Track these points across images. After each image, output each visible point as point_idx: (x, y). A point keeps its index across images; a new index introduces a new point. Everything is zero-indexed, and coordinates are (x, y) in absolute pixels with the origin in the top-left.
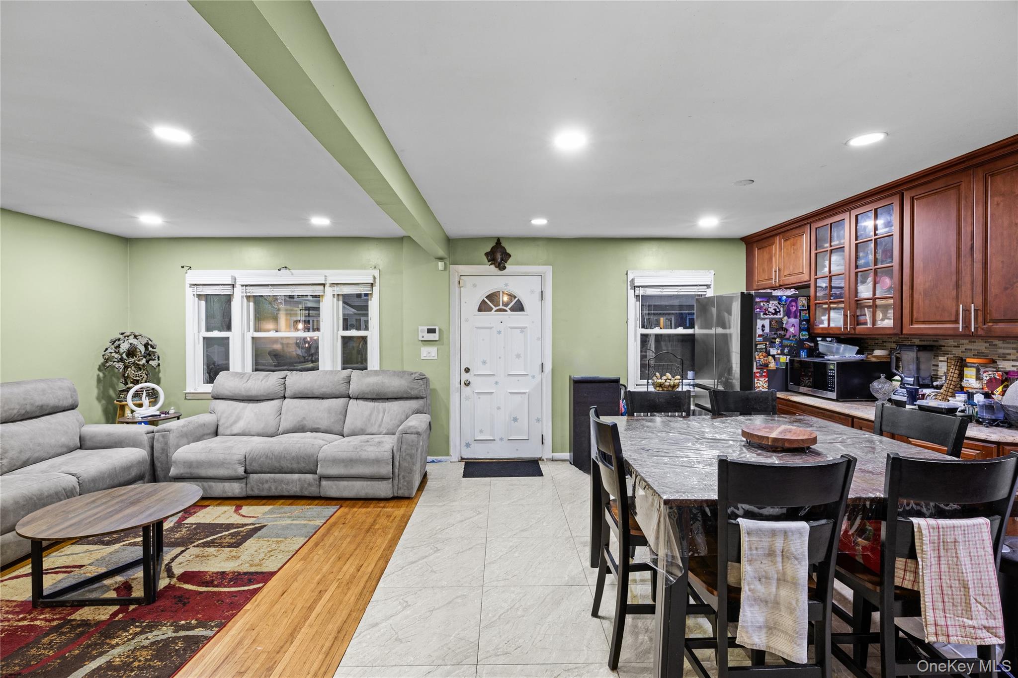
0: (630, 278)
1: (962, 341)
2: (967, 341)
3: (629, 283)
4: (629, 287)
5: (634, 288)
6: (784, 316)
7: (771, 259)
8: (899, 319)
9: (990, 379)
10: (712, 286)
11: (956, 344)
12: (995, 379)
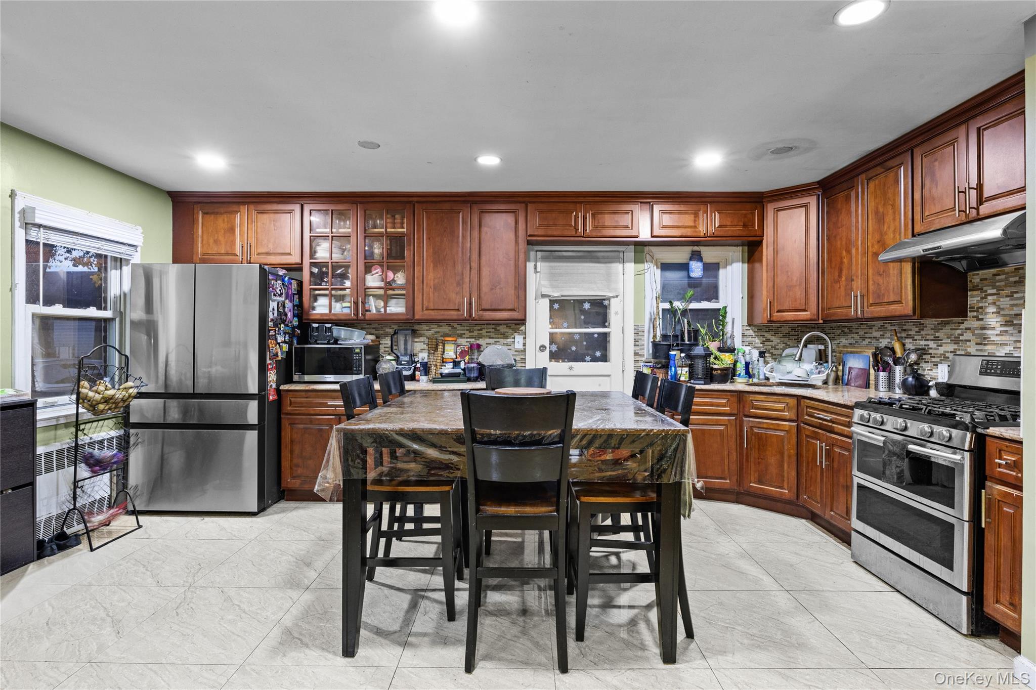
0: (20, 205)
1: (432, 326)
2: (436, 326)
3: (17, 216)
4: (17, 224)
5: (27, 225)
6: (285, 300)
7: (232, 230)
8: (411, 307)
9: (462, 351)
10: (139, 249)
11: (428, 328)
12: (465, 350)
